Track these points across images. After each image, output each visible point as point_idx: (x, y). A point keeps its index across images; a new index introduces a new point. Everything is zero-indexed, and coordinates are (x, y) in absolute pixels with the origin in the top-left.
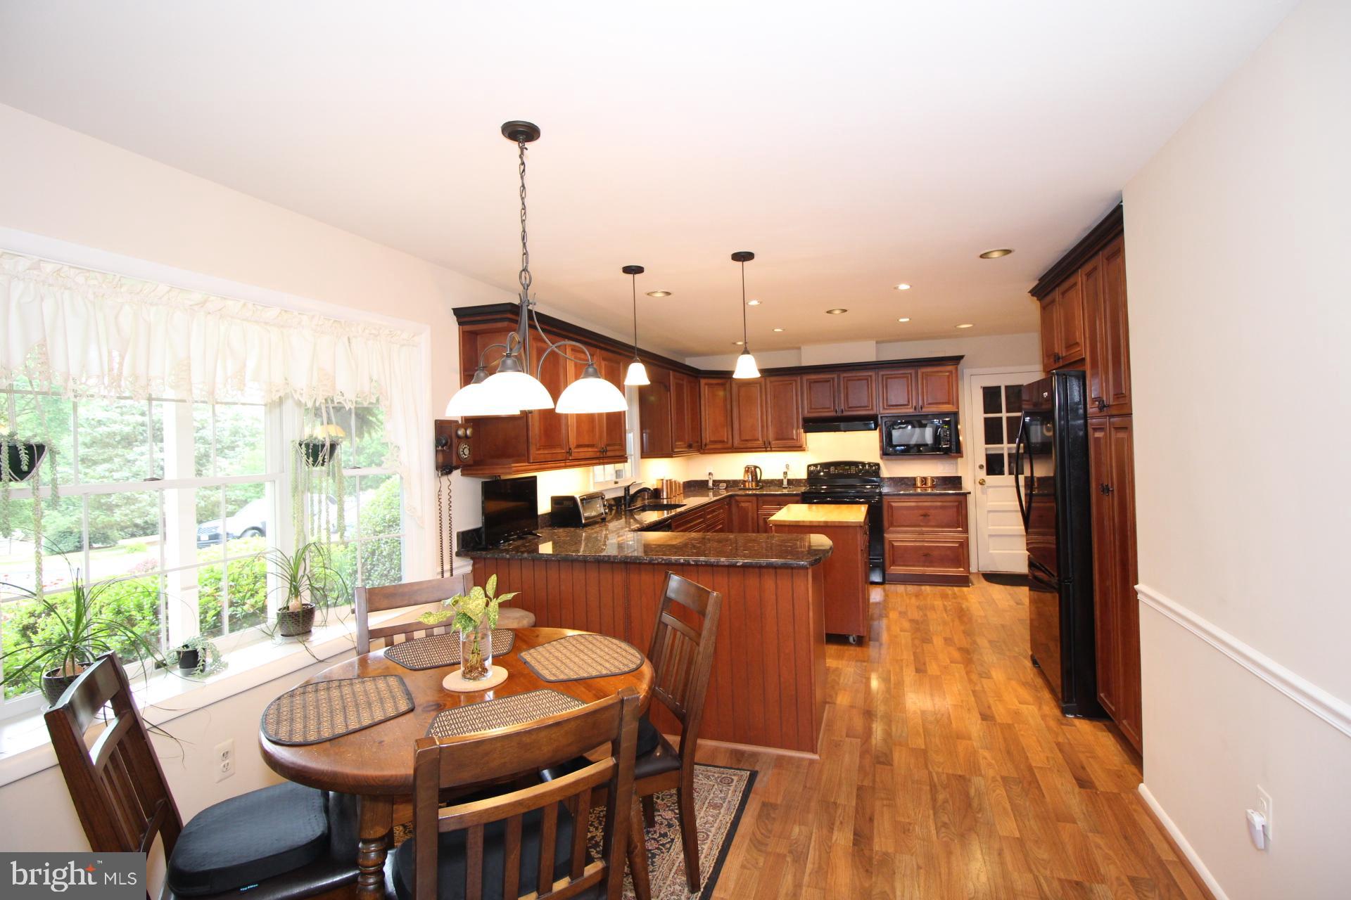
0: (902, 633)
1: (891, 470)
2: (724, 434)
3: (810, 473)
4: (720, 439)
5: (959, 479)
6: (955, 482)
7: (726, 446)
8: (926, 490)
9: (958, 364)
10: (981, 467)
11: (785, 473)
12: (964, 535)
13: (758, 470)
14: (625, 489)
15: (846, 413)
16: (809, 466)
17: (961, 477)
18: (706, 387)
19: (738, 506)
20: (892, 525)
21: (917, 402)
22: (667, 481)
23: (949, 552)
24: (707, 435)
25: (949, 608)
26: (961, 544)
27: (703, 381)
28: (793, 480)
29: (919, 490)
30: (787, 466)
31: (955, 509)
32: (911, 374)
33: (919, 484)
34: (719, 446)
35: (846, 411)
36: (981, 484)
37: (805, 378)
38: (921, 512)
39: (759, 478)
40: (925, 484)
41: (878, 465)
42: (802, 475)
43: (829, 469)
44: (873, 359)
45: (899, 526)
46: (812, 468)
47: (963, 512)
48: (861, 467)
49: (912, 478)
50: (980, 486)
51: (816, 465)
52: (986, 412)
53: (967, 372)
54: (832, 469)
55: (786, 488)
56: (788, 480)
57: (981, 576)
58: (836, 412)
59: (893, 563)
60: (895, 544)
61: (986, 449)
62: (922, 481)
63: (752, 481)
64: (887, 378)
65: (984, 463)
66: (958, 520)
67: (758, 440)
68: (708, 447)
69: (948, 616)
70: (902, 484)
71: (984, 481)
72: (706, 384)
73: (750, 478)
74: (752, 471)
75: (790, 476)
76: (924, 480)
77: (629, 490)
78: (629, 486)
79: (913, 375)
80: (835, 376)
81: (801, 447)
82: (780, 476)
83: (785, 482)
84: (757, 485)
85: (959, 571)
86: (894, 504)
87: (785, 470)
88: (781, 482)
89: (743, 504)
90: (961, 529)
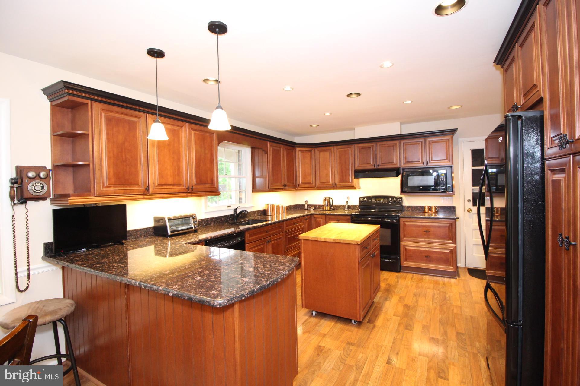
0: (394, 317)
1: (409, 201)
2: (311, 179)
3: (360, 202)
4: (309, 182)
5: (454, 208)
6: (451, 210)
7: (311, 186)
8: (431, 215)
9: (453, 135)
10: (469, 201)
11: (347, 202)
12: (454, 245)
13: (331, 199)
14: (234, 210)
15: (380, 167)
16: (360, 198)
17: (455, 207)
18: (300, 152)
19: (315, 220)
20: (405, 236)
21: (426, 159)
22: (271, 205)
23: (443, 256)
24: (300, 180)
25: (436, 296)
26: (451, 251)
27: (298, 149)
28: (352, 206)
29: (427, 215)
30: (348, 198)
31: (447, 228)
32: (422, 142)
33: (427, 210)
34: (307, 186)
35: (380, 165)
36: (468, 211)
37: (356, 146)
38: (425, 229)
39: (331, 204)
40: (431, 211)
41: (401, 198)
42: (357, 203)
43: (372, 200)
44: (398, 133)
45: (411, 237)
46: (362, 199)
47: (453, 230)
48: (390, 199)
49: (423, 206)
50: (468, 213)
51: (364, 198)
52: (473, 166)
53: (461, 140)
54: (373, 200)
55: (347, 210)
56: (348, 206)
57: (467, 270)
58: (374, 166)
59: (406, 260)
60: (407, 248)
61: (473, 189)
62: (429, 209)
63: (328, 206)
64: (406, 145)
65: (471, 199)
66: (449, 236)
67: (330, 182)
68: (300, 186)
69: (433, 304)
70: (416, 210)
71: (471, 210)
72: (299, 151)
73: (327, 204)
74: (328, 200)
75: (349, 204)
76: (430, 208)
77: (236, 211)
78: (236, 209)
79: (423, 142)
80: (374, 144)
81: (354, 187)
82: (344, 203)
83: (347, 207)
84: (330, 208)
85: (449, 268)
86: (406, 223)
87: (347, 200)
88: (344, 206)
89: (318, 219)
90: (451, 241)
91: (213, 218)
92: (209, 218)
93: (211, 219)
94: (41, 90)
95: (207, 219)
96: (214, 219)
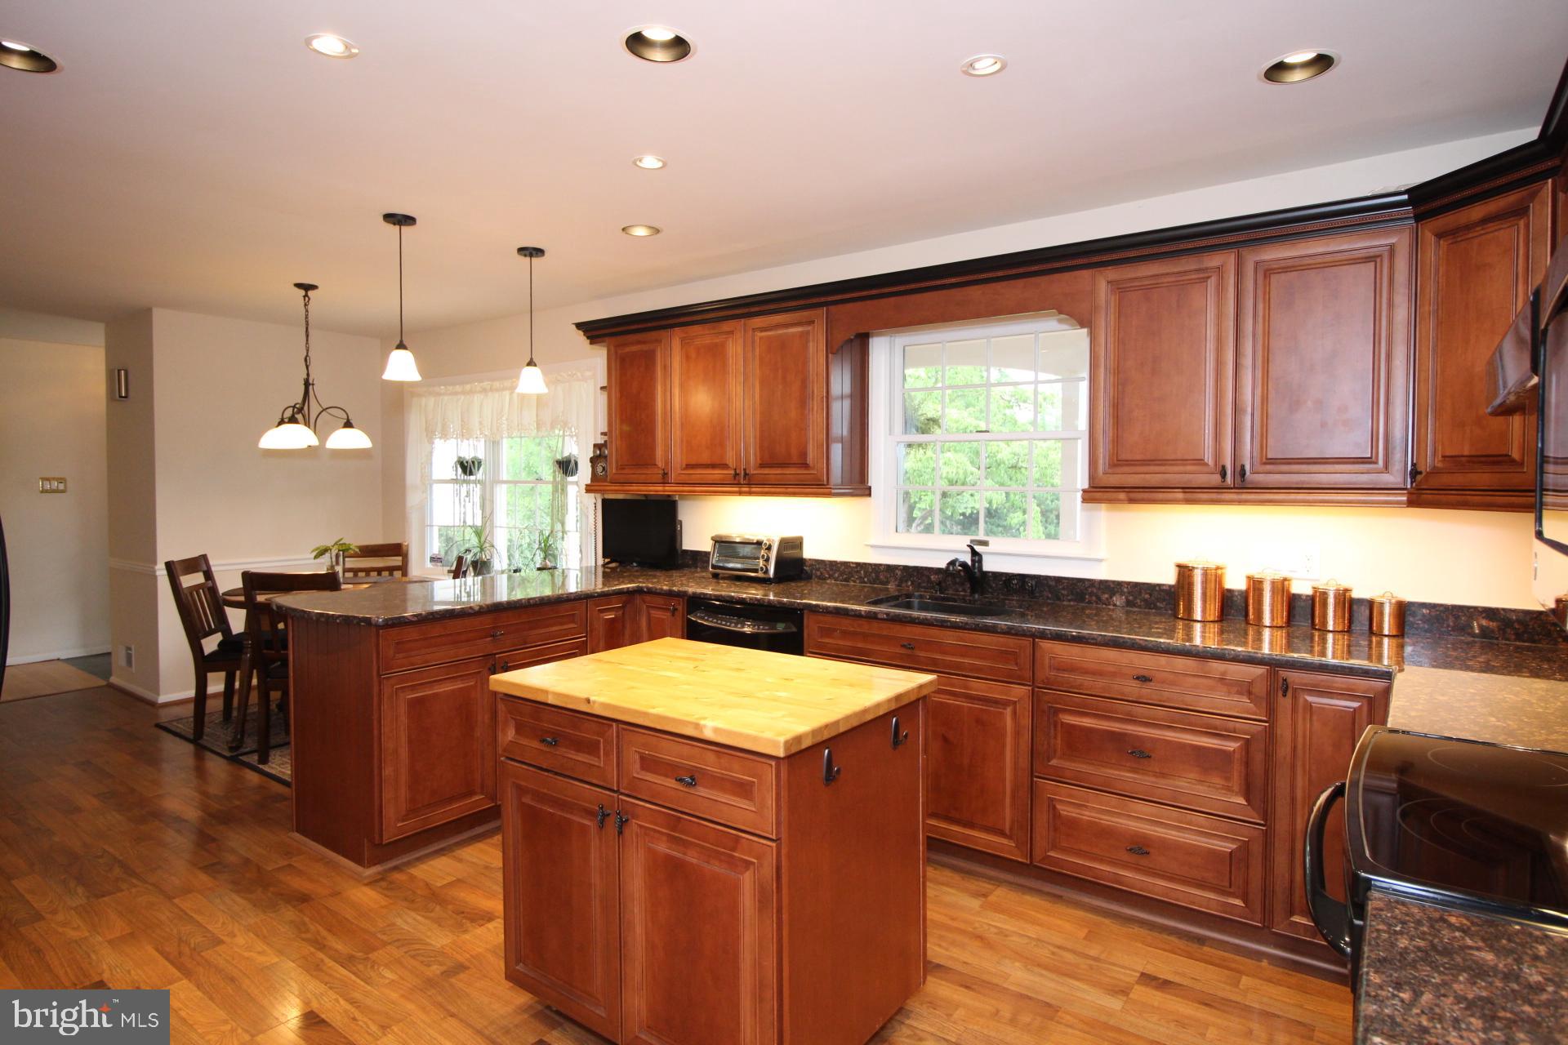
91: (896, 567)
92: (881, 565)
93: (890, 569)
94: (579, 326)
95: (876, 565)
96: (899, 573)
